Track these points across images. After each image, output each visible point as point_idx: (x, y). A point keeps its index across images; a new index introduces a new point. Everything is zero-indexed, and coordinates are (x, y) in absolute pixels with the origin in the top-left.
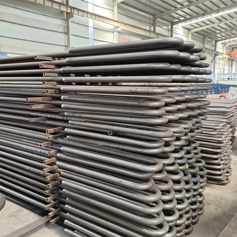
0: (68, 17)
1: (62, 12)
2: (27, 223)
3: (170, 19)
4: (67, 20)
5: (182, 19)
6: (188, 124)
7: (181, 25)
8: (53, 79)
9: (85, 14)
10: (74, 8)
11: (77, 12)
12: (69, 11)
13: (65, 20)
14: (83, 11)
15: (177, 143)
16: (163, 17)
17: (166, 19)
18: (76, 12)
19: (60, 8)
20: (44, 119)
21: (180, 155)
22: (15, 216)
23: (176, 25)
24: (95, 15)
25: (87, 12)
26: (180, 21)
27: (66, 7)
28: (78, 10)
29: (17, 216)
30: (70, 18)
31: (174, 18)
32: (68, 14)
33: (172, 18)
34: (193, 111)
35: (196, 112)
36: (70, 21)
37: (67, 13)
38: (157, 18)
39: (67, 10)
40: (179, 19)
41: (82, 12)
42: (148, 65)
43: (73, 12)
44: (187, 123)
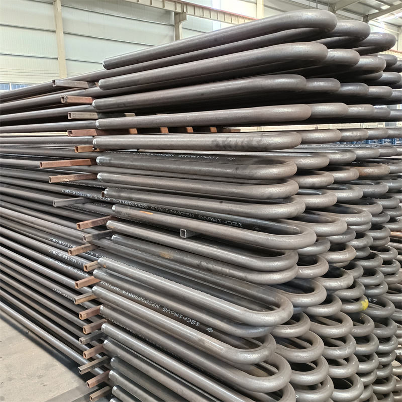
0: (178, 20)
1: (168, 12)
2: (55, 393)
3: (361, 9)
4: (175, 26)
5: (385, 7)
6: (363, 214)
7: (383, 18)
8: (90, 125)
9: (206, 13)
10: (187, 4)
11: (193, 11)
12: (179, 10)
13: (173, 26)
14: (203, 8)
15: (336, 256)
16: (348, 7)
17: (355, 9)
18: (190, 10)
19: (164, 6)
20: (83, 201)
21: (342, 284)
22: (40, 377)
23: (374, 19)
24: (224, 13)
25: (210, 10)
26: (382, 12)
27: (173, 3)
28: (195, 6)
29: (43, 376)
30: (180, 21)
31: (369, 7)
32: (177, 16)
33: (365, 7)
34: (378, 183)
35: (385, 186)
36: (180, 27)
37: (176, 14)
38: (337, 9)
39: (176, 9)
40: (379, 9)
41: (201, 10)
42: (249, 82)
43: (185, 11)
44: (359, 212)
